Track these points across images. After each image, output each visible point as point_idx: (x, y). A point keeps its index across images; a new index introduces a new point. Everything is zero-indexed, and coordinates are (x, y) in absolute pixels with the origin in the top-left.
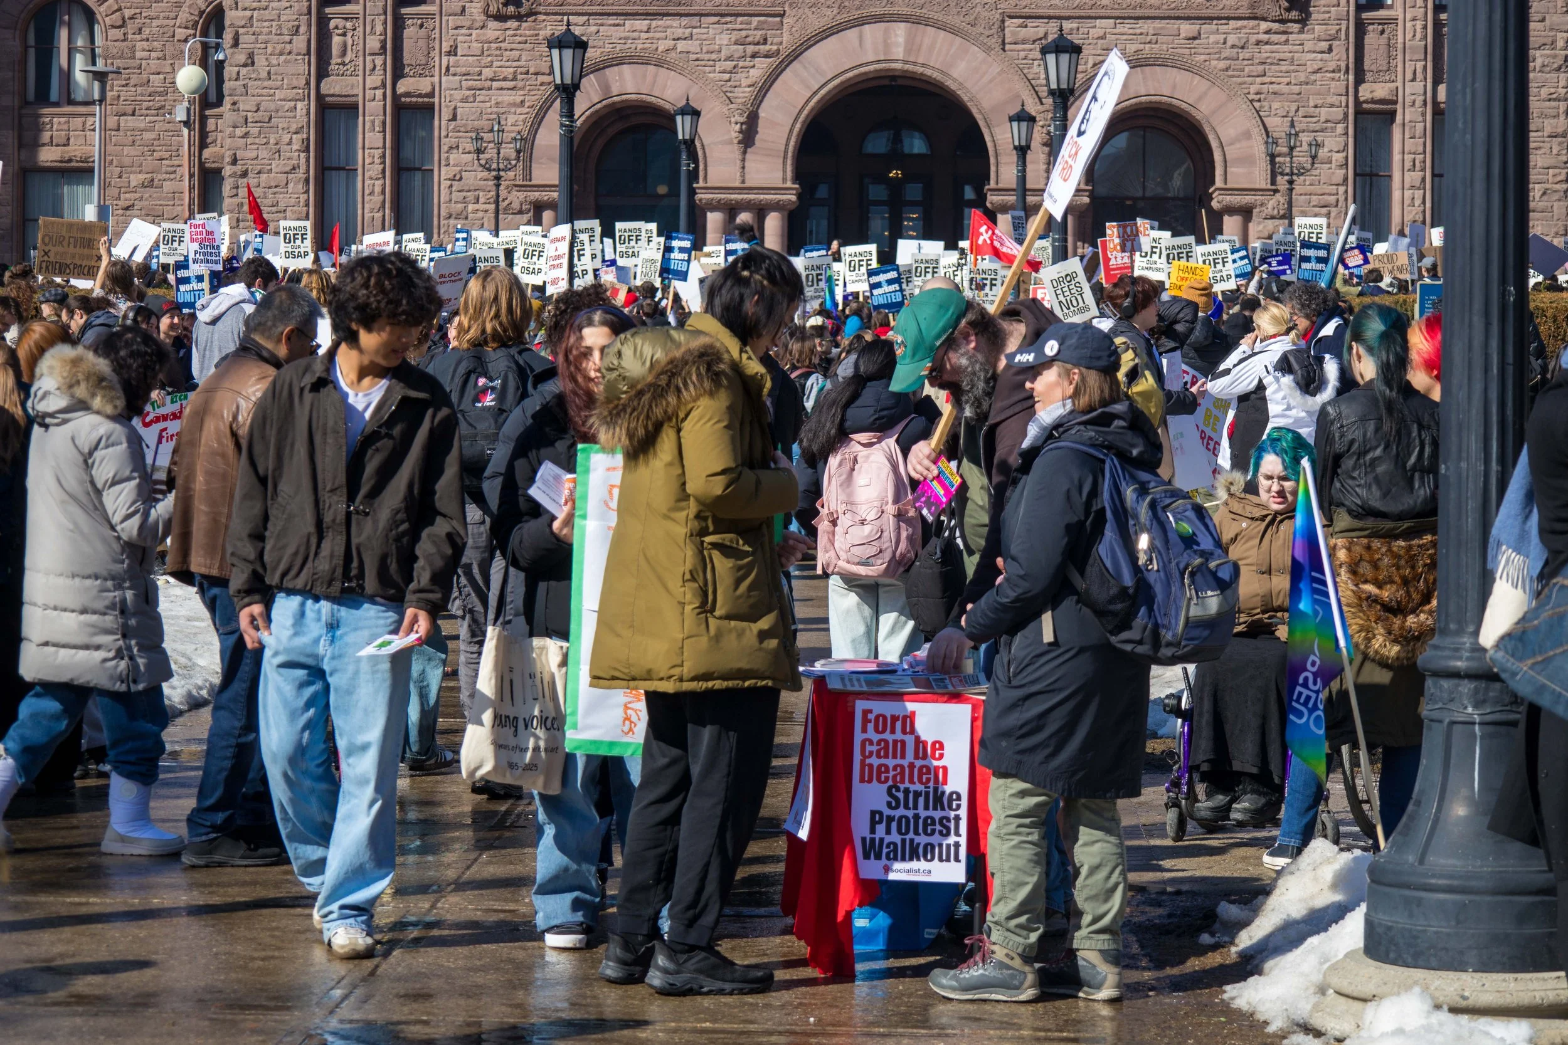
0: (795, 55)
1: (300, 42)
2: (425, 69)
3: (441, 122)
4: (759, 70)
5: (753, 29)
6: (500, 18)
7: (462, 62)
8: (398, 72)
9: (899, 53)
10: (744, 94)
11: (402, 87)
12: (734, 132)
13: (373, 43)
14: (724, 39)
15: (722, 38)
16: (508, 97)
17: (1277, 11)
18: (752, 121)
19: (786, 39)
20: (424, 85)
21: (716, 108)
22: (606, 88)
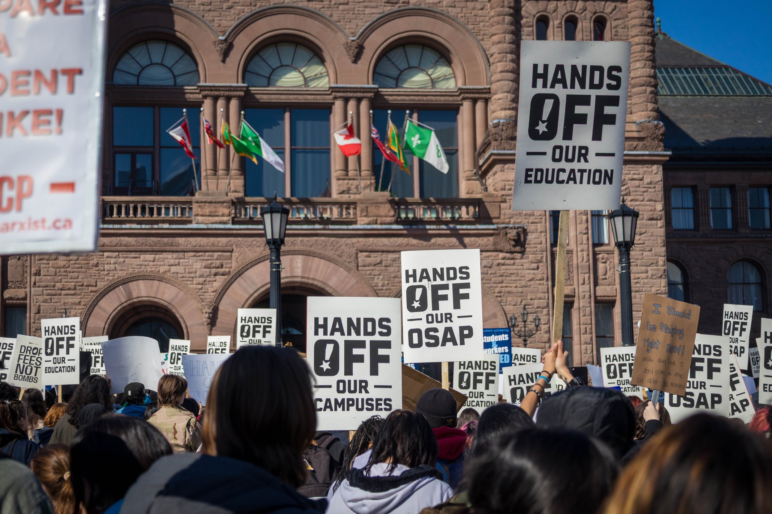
0: (239, 274)
2: (21, 284)
3: (31, 314)
4: (219, 283)
5: (215, 259)
7: (44, 279)
8: (5, 286)
9: (299, 272)
10: (210, 296)
11: (7, 294)
12: (205, 318)
14: (198, 265)
16: (71, 300)
17: (508, 247)
18: (215, 312)
19: (234, 265)
20: (21, 293)
21: (194, 304)
22: (129, 294)
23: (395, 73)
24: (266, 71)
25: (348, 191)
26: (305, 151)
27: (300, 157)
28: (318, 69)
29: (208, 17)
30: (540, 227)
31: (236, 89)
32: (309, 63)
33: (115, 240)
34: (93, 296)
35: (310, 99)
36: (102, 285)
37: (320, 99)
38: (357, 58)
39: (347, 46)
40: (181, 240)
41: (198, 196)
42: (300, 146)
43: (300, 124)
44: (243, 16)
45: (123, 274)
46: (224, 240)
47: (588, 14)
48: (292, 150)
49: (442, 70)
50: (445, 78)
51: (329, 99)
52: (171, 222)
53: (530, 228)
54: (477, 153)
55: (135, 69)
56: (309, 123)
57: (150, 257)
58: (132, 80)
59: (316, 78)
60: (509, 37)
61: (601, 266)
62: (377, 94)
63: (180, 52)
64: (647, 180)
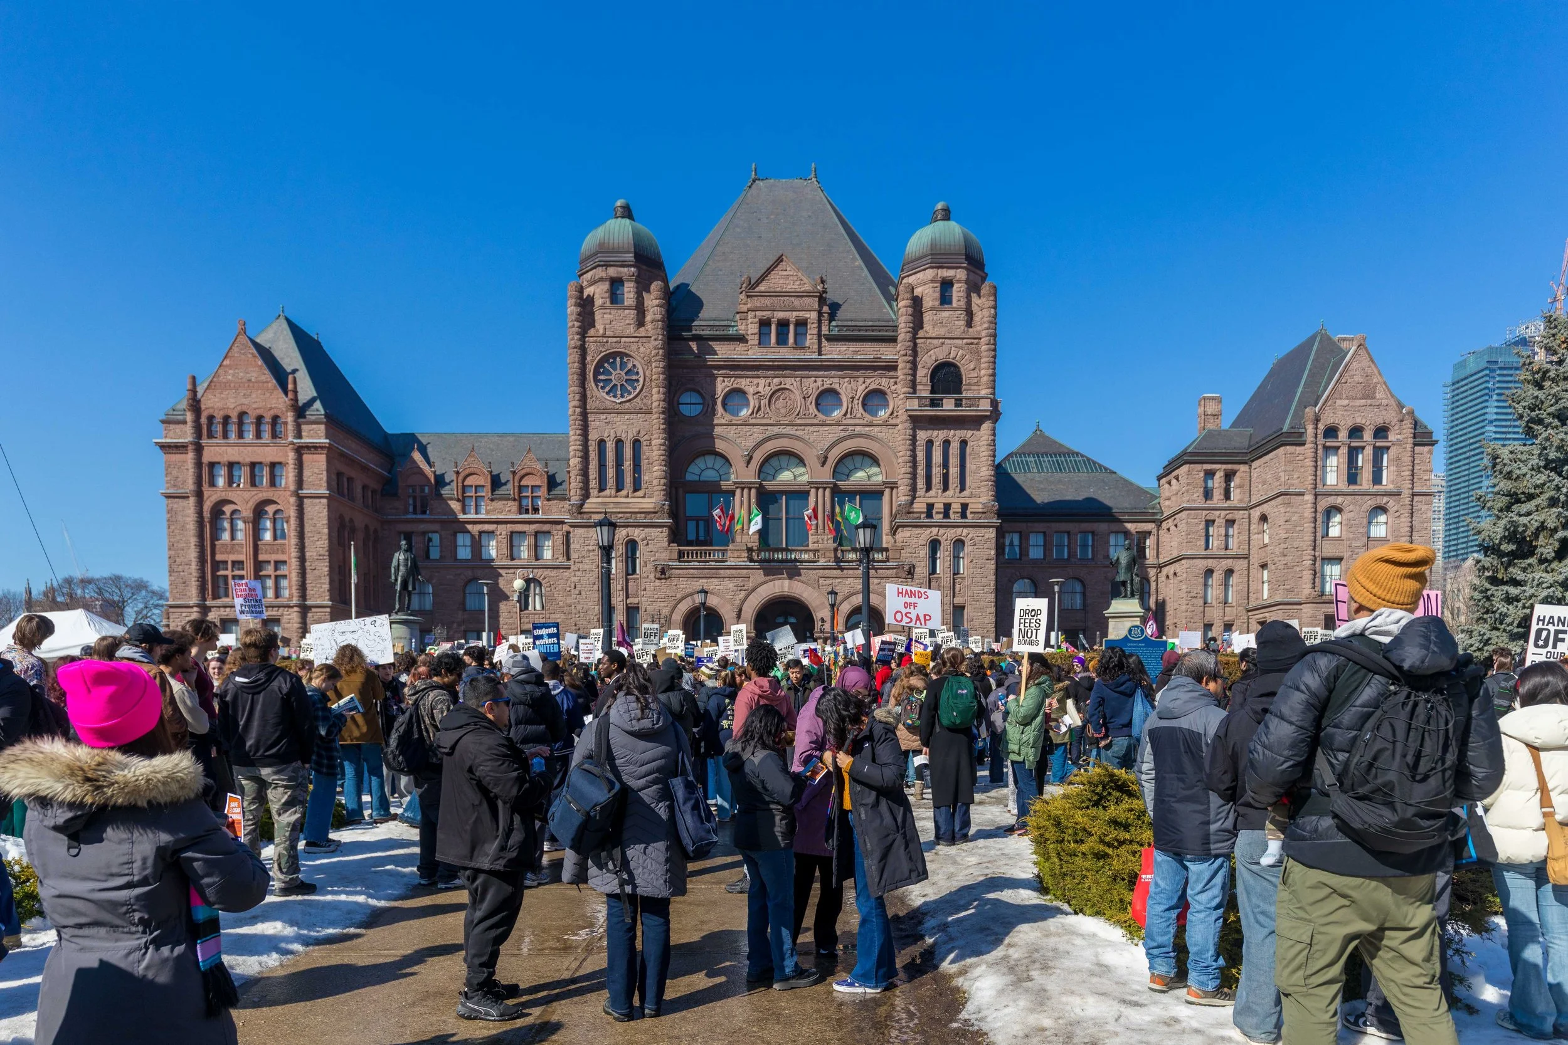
0: (753, 590)
1: (596, 587)
2: (636, 596)
3: (642, 611)
4: (743, 594)
5: (740, 582)
6: (659, 579)
7: (648, 593)
8: (627, 597)
9: (786, 589)
10: (738, 602)
11: (629, 601)
12: (734, 614)
13: (619, 587)
14: (731, 585)
15: (730, 585)
16: (663, 604)
17: (904, 575)
18: (740, 610)
19: (750, 585)
20: (636, 601)
21: (729, 607)
22: (694, 601)
23: (847, 471)
24: (772, 472)
25: (817, 542)
26: (794, 518)
27: (791, 521)
28: (802, 470)
29: (739, 440)
30: (923, 564)
31: (754, 483)
32: (797, 466)
33: (686, 571)
34: (674, 603)
35: (797, 488)
36: (679, 596)
37: (802, 488)
38: (823, 464)
39: (818, 458)
40: (722, 571)
41: (731, 547)
42: (791, 515)
43: (791, 502)
44: (759, 440)
45: (690, 590)
46: (745, 571)
47: (957, 438)
48: (787, 519)
49: (875, 470)
50: (876, 474)
51: (807, 488)
52: (716, 561)
53: (917, 564)
54: (893, 517)
55: (697, 471)
56: (797, 502)
57: (705, 581)
58: (696, 478)
59: (801, 475)
60: (909, 453)
61: (957, 586)
62: (835, 485)
63: (723, 461)
64: (986, 536)
